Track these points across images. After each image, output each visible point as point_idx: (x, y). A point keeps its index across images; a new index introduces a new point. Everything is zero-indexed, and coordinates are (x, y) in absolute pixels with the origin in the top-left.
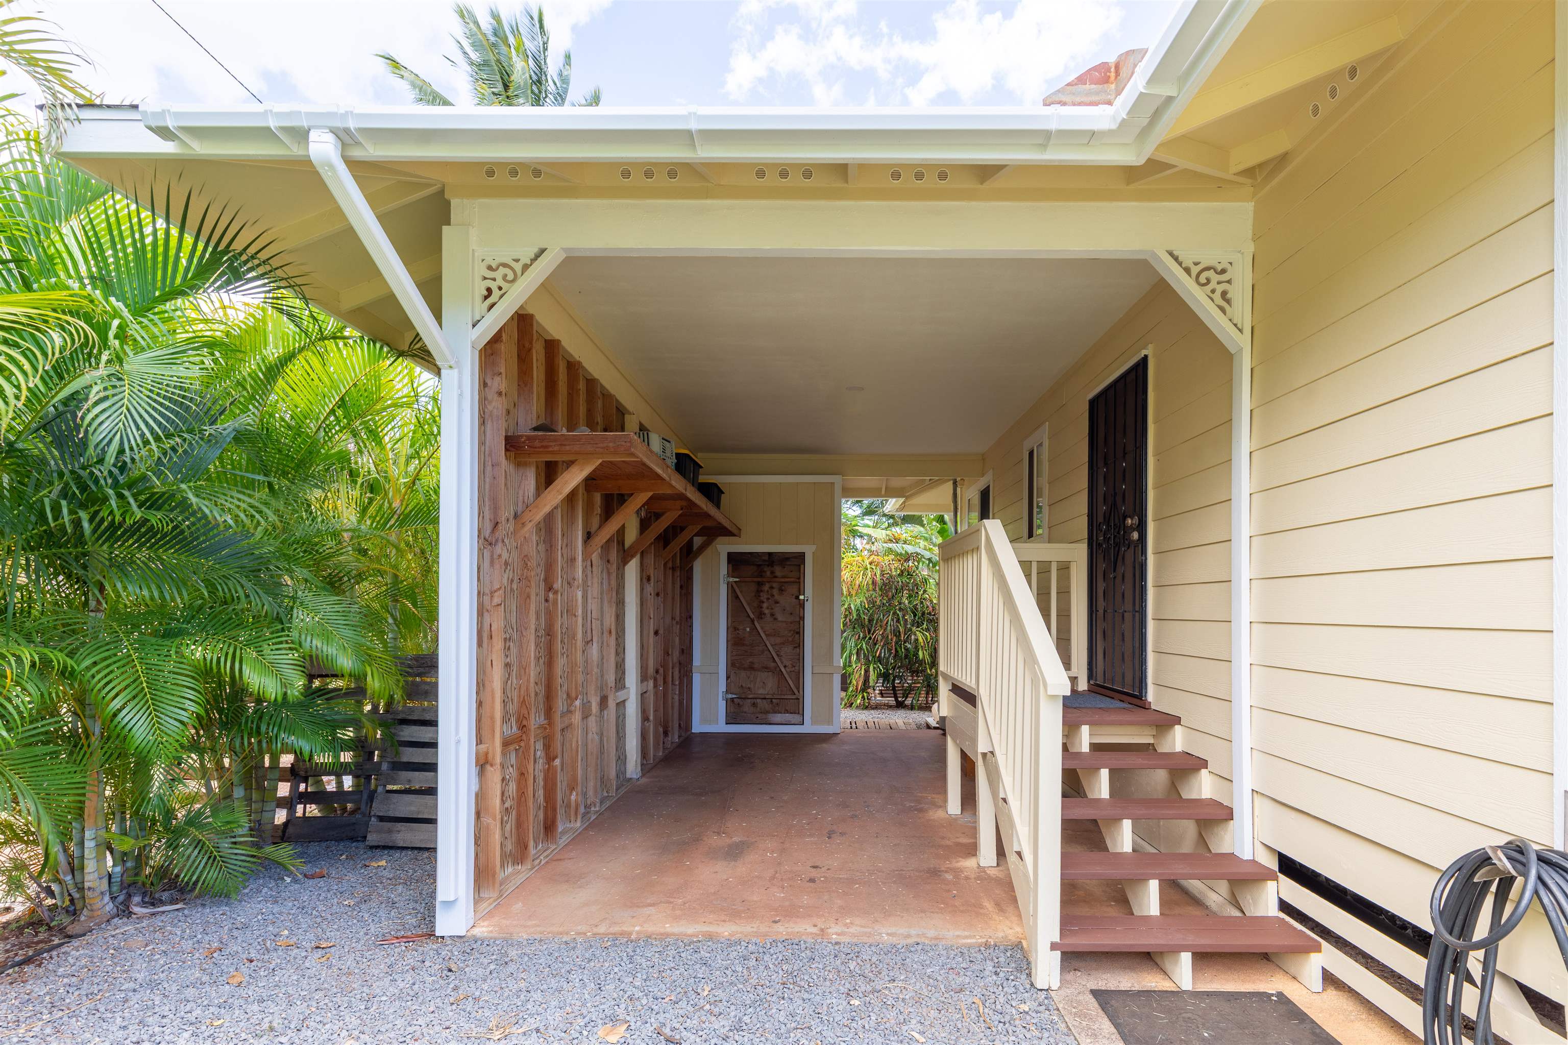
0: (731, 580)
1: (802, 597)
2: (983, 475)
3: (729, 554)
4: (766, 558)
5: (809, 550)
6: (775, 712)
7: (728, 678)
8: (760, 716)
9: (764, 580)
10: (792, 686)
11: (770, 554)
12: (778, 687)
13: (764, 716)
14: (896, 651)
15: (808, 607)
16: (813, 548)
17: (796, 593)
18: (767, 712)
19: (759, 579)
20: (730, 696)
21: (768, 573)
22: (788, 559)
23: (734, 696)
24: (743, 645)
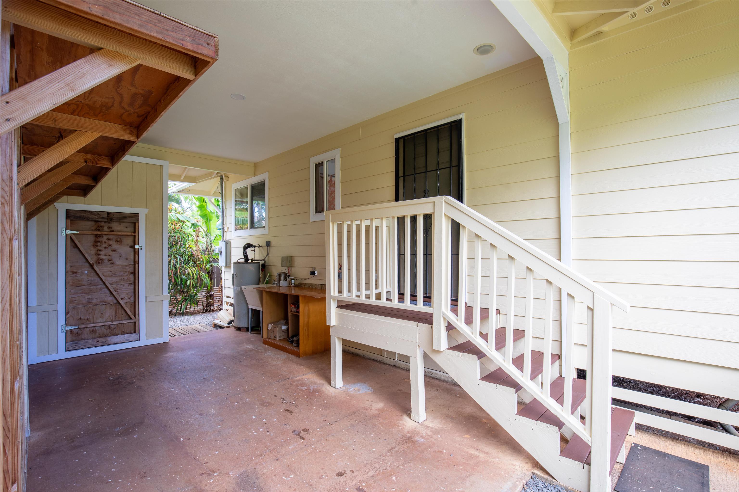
0: (69, 232)
1: (137, 247)
2: (255, 175)
3: (68, 211)
4: (105, 216)
5: (143, 213)
6: (113, 335)
7: (67, 313)
8: (100, 339)
9: (103, 233)
10: (129, 312)
11: (108, 213)
12: (116, 315)
13: (104, 339)
14: (175, 281)
15: (142, 254)
16: (146, 211)
17: (132, 244)
18: (106, 336)
19: (99, 233)
20: (69, 328)
21: (106, 228)
22: (125, 218)
23: (74, 327)
24: (81, 286)
